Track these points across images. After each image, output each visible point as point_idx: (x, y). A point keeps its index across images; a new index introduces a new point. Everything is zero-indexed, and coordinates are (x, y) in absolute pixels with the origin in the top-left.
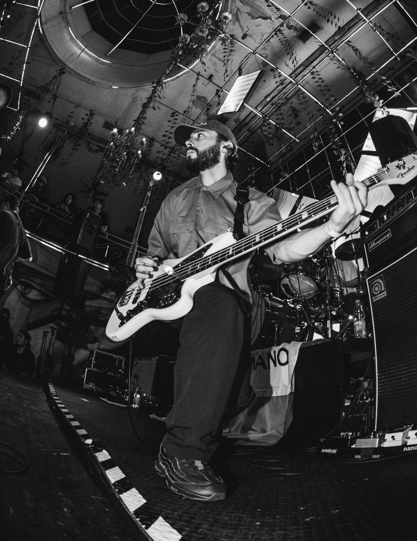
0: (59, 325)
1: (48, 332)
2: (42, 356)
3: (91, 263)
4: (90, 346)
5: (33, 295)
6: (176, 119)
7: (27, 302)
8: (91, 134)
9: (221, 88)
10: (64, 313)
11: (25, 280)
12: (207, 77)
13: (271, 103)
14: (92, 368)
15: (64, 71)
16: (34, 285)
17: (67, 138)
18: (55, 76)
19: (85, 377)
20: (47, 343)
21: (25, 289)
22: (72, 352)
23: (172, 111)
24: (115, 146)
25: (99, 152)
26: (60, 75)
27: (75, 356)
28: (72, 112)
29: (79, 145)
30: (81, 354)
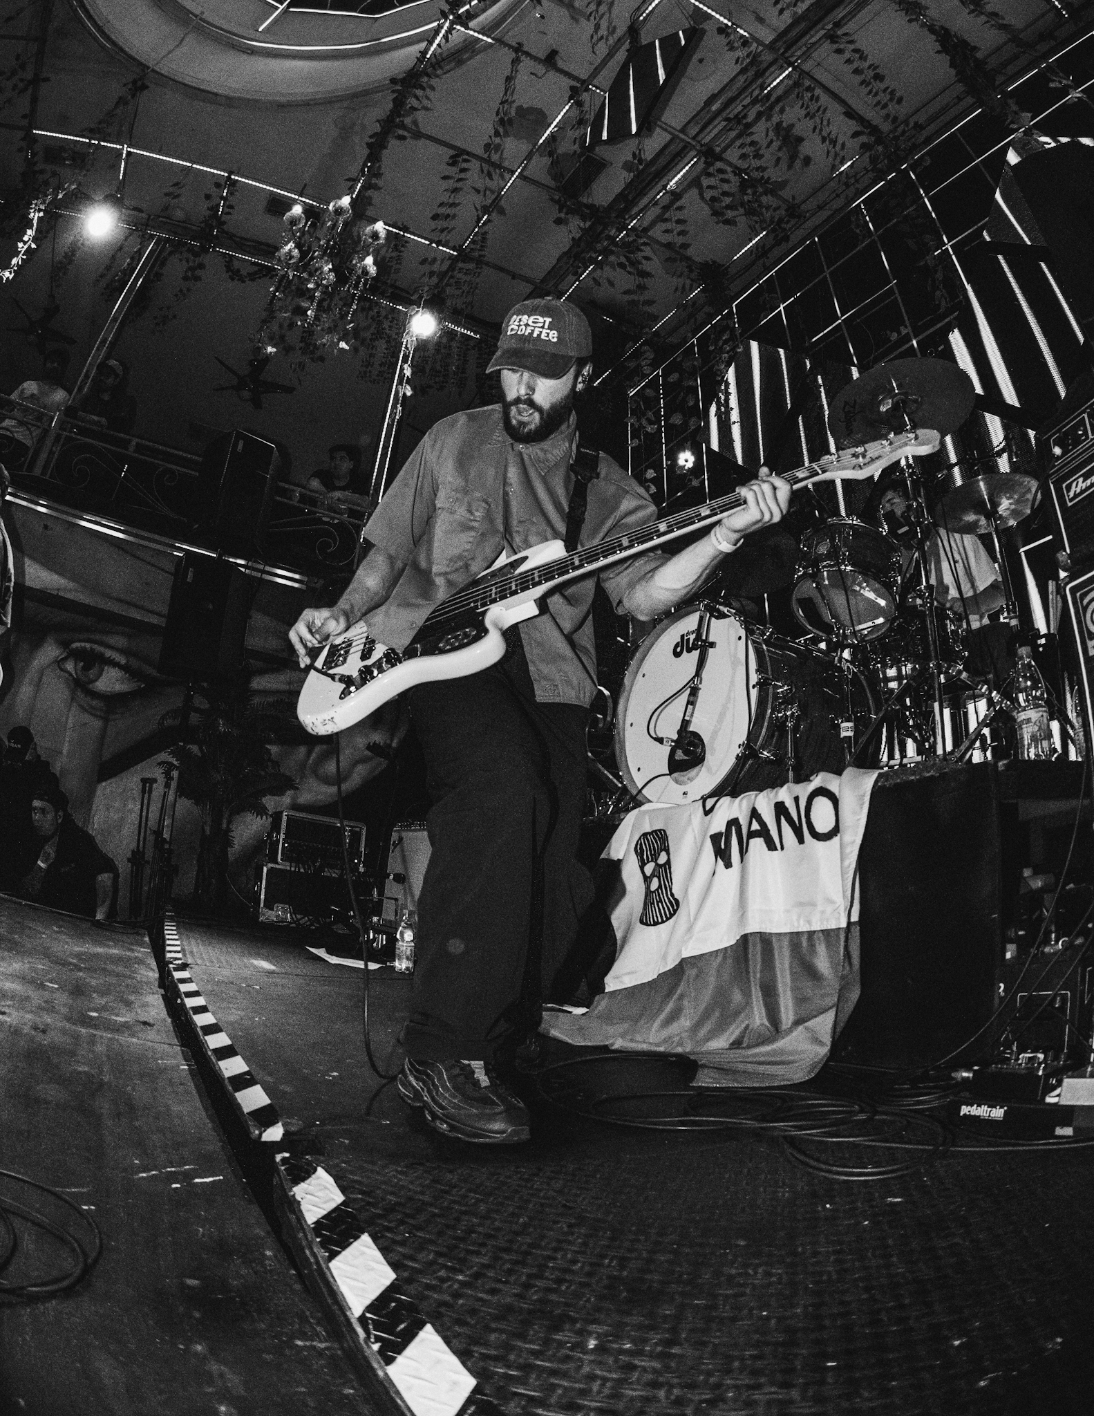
0: (182, 754)
1: (155, 781)
2: (144, 847)
3: (259, 575)
4: (270, 802)
5: (110, 681)
6: (463, 170)
7: (94, 703)
8: (235, 235)
9: (583, 82)
10: (194, 718)
11: (83, 644)
12: (542, 55)
13: (724, 115)
14: (281, 864)
15: (143, 84)
16: (109, 653)
17: (171, 253)
18: (120, 98)
19: (263, 891)
20: (155, 809)
21: (86, 668)
22: (224, 826)
23: (452, 152)
24: (300, 251)
25: (260, 278)
26: (133, 96)
27: (231, 834)
28: (176, 184)
29: (201, 266)
30: (248, 828)
